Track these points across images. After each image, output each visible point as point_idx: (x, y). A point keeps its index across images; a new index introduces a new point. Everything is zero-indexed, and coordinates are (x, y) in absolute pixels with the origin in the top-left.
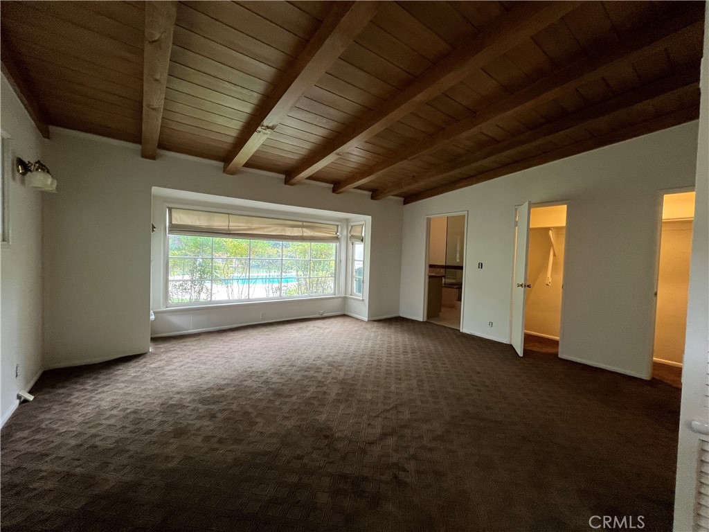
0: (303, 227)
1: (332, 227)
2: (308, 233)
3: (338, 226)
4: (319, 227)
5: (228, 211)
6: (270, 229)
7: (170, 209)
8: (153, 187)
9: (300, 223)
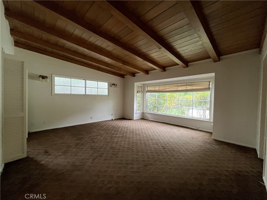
0: (186, 85)
1: (205, 83)
2: (189, 88)
3: (210, 82)
4: (196, 84)
5: (159, 84)
6: (172, 88)
7: (147, 86)
8: (135, 83)
9: (186, 84)
